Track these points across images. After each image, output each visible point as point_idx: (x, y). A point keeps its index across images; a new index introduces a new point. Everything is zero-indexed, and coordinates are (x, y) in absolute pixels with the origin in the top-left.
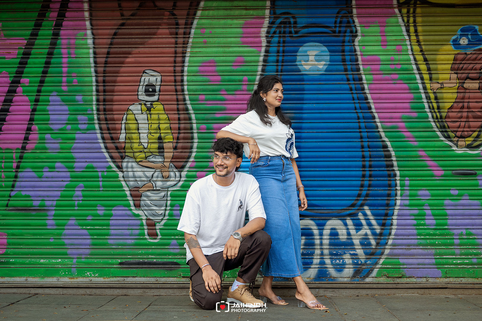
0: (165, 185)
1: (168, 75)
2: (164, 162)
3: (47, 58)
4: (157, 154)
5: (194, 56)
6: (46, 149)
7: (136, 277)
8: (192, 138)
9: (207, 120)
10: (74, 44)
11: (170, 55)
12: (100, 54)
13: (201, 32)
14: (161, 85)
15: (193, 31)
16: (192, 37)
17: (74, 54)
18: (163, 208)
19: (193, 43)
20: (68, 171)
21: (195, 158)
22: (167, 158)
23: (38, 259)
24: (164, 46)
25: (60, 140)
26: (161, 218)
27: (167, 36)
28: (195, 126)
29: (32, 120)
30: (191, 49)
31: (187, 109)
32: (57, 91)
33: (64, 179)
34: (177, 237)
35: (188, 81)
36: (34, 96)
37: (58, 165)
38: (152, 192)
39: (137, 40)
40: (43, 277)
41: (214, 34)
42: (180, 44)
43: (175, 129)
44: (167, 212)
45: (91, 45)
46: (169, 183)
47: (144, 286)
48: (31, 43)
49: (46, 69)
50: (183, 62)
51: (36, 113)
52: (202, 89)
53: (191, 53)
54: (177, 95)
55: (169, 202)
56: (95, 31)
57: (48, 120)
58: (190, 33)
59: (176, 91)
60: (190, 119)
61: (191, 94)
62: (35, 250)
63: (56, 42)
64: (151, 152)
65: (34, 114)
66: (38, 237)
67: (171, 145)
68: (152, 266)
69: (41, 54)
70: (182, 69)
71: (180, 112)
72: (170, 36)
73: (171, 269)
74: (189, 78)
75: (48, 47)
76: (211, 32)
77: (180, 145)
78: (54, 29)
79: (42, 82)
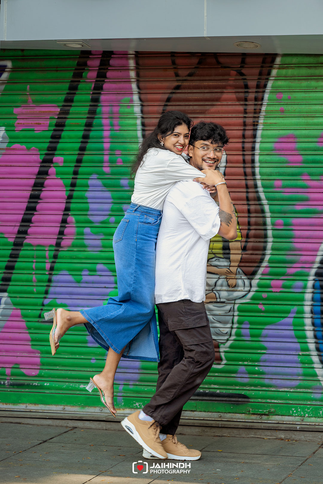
0: (231, 297)
1: (234, 153)
2: (230, 266)
3: (85, 130)
4: (221, 256)
5: (268, 129)
6: (84, 246)
7: (195, 411)
8: (266, 236)
9: (285, 212)
10: (118, 113)
11: (237, 128)
12: (149, 126)
13: (277, 97)
14: (226, 167)
15: (266, 96)
16: (266, 103)
17: (118, 126)
18: (229, 325)
19: (266, 111)
20: (112, 275)
21: (270, 262)
22: (234, 261)
23: (77, 384)
24: (230, 115)
25: (102, 235)
26: (226, 338)
27: (234, 103)
28: (269, 221)
29: (67, 209)
30: (264, 119)
31: (259, 199)
32: (97, 174)
33: (107, 285)
34: (246, 363)
35: (260, 162)
36: (70, 179)
37: (99, 267)
38: (216, 304)
39: (195, 107)
40: (84, 407)
41: (294, 100)
42: (250, 113)
43: (243, 224)
44: (234, 331)
45: (138, 114)
46: (236, 294)
47: (203, 424)
48: (65, 111)
49: (83, 145)
50: (254, 136)
51: (73, 201)
52: (279, 172)
53: (264, 125)
54: (246, 180)
55: (236, 319)
56: (143, 97)
57: (87, 210)
58: (262, 99)
59: (245, 174)
60: (263, 211)
61: (264, 179)
62: (73, 373)
63: (96, 111)
64: (214, 254)
65: (70, 203)
66: (77, 356)
67: (239, 245)
68: (214, 398)
69: (78, 125)
70: (253, 146)
71: (251, 203)
72: (237, 103)
73: (237, 403)
74: (262, 157)
75: (86, 117)
76: (289, 98)
77: (250, 245)
78: (93, 94)
79: (79, 161)
